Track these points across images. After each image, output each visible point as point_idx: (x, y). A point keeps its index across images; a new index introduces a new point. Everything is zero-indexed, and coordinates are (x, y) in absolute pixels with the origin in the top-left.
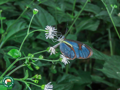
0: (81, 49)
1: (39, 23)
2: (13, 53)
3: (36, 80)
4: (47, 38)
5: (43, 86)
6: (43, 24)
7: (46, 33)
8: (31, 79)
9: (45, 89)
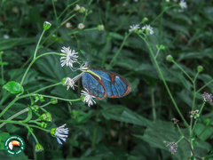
0: (114, 81)
1: (55, 74)
2: (11, 87)
3: (43, 123)
4: (62, 65)
5: (53, 129)
6: (60, 76)
7: (60, 56)
8: (35, 121)
9: (57, 134)
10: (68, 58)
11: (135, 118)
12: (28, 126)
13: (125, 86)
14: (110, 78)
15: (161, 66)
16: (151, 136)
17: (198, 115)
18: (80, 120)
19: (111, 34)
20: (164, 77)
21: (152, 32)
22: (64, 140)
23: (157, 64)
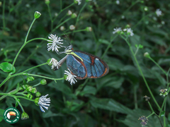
0: (94, 63)
4: (49, 49)
7: (48, 42)
8: (22, 93)
9: (40, 102)
10: (54, 44)
11: (118, 107)
12: (15, 97)
13: (103, 66)
14: (91, 60)
15: (141, 65)
16: (132, 121)
17: (167, 93)
18: (73, 109)
19: (100, 40)
20: (144, 73)
21: (132, 34)
22: (47, 108)
23: (137, 63)
